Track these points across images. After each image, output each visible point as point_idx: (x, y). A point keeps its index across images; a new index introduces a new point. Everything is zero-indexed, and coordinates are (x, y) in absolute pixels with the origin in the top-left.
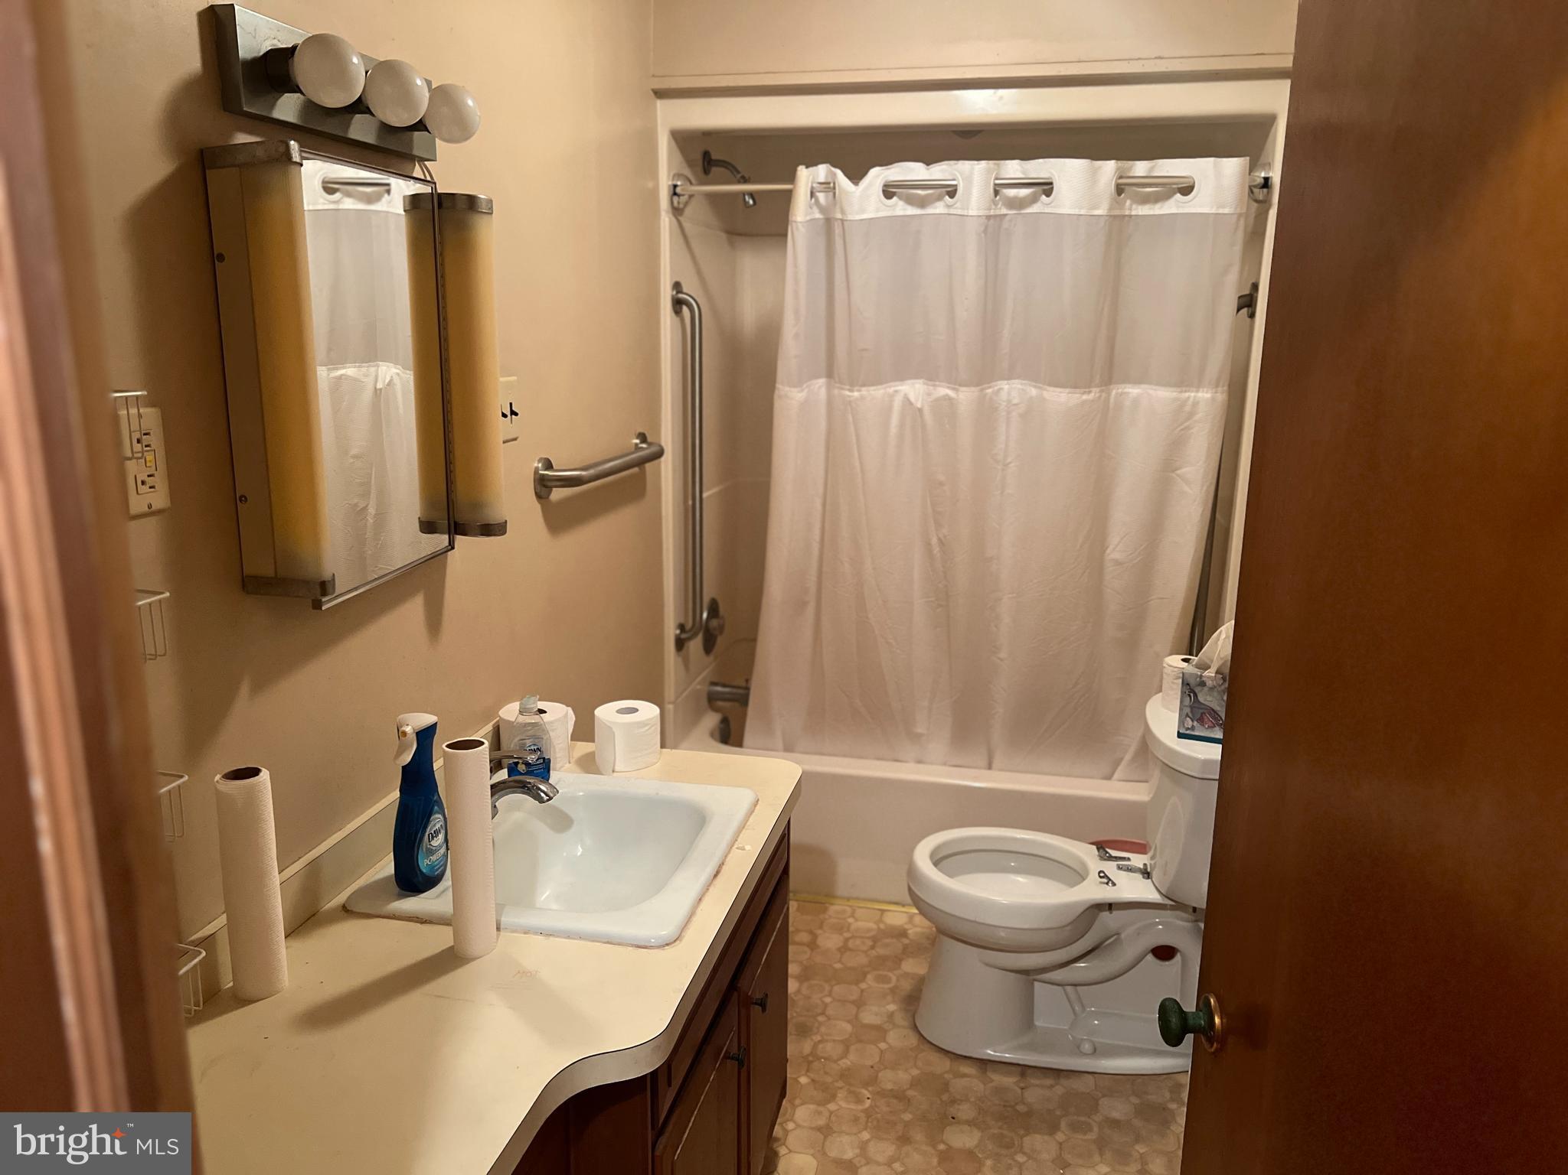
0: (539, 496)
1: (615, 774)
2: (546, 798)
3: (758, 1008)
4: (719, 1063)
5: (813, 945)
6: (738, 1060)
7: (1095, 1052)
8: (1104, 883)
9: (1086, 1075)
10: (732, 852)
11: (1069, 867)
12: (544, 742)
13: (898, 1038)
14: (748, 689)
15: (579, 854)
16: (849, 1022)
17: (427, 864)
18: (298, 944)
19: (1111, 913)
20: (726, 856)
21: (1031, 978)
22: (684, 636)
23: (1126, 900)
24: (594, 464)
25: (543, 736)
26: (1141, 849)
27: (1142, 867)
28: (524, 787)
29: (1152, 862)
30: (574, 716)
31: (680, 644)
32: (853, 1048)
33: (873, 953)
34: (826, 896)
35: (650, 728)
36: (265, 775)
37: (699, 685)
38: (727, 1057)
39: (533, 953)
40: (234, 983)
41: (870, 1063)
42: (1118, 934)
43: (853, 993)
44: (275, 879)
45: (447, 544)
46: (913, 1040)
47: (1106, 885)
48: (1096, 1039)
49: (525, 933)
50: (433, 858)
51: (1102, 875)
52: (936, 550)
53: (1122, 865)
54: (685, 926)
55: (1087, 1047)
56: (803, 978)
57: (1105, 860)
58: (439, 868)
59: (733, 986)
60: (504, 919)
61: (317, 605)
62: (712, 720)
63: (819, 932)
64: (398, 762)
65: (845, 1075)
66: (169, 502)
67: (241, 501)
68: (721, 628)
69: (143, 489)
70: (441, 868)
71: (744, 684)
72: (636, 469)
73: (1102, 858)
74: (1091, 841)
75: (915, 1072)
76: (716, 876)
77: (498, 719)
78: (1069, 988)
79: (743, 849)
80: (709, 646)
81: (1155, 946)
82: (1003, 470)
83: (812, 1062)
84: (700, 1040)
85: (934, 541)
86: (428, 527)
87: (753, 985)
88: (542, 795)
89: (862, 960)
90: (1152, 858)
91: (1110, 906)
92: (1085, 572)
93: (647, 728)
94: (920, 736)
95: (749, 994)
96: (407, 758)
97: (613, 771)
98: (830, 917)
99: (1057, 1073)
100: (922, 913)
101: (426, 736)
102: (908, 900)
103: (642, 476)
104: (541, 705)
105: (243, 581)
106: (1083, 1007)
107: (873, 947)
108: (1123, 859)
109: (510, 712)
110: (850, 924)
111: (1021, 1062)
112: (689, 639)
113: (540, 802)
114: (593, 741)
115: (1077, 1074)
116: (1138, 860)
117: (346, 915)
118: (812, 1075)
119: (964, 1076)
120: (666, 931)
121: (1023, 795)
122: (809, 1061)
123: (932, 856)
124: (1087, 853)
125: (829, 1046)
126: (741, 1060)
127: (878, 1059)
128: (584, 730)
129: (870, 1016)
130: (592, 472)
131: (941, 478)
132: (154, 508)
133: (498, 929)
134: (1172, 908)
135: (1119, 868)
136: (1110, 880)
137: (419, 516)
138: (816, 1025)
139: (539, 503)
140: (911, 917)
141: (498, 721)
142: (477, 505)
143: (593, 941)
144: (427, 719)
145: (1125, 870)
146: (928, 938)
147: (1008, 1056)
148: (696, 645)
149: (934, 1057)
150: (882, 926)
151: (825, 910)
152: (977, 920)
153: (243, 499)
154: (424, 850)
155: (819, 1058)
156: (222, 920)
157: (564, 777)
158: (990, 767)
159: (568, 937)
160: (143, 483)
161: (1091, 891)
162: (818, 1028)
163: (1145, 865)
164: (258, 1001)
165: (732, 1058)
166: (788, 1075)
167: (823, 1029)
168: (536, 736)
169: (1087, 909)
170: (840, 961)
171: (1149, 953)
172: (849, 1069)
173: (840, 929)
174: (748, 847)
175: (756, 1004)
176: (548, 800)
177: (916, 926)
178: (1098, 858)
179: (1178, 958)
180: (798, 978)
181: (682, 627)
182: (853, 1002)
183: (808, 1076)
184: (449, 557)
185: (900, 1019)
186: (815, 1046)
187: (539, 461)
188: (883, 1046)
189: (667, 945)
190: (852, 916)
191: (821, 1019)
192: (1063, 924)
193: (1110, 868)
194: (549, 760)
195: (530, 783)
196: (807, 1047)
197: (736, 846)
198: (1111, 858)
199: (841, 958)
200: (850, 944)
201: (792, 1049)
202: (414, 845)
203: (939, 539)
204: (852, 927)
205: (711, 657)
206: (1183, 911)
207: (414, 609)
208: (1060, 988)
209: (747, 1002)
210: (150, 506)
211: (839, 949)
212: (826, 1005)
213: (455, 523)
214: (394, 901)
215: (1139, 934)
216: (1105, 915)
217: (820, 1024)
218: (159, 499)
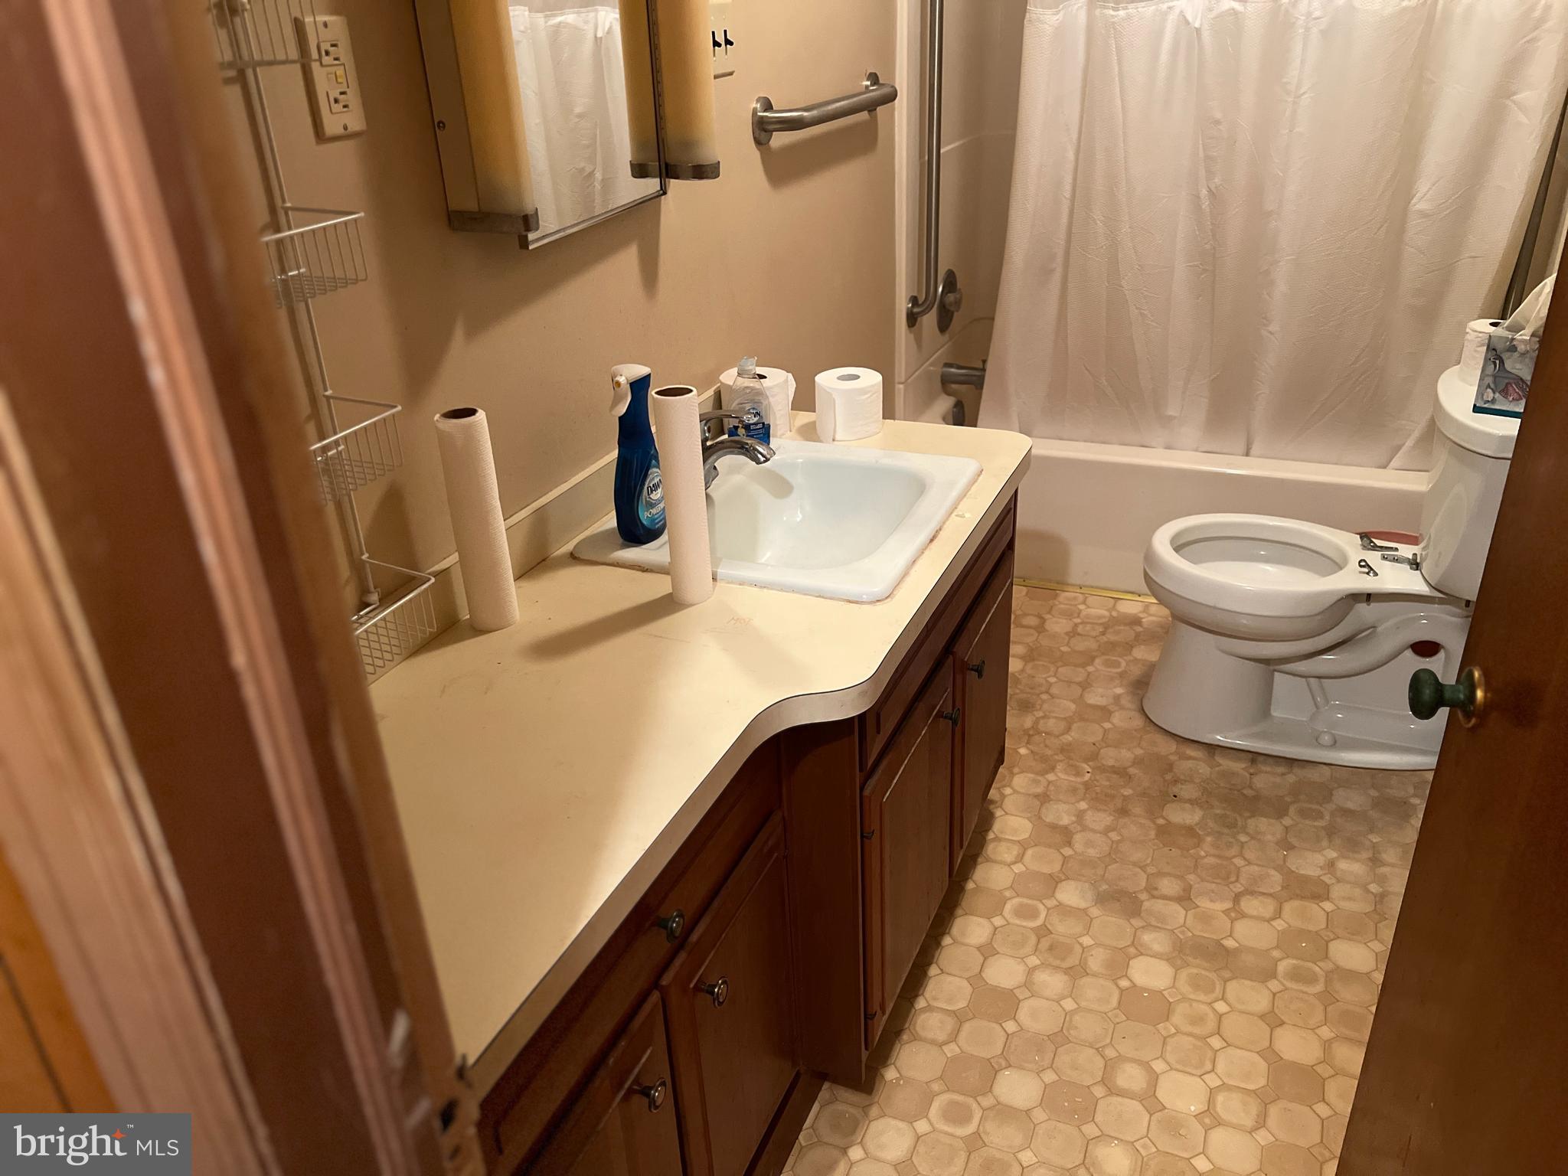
0: (758, 142)
1: (835, 443)
2: (762, 459)
3: (975, 674)
4: (931, 719)
5: (1040, 628)
6: (951, 719)
7: (1335, 744)
8: (1364, 573)
9: (1322, 765)
10: (951, 518)
11: (1329, 558)
12: (763, 407)
13: (1124, 719)
14: (984, 370)
15: (798, 519)
16: (1073, 701)
17: (647, 517)
18: (528, 585)
19: (1369, 605)
20: (944, 523)
21: (1272, 668)
22: (916, 310)
23: (1391, 591)
24: (817, 104)
25: (762, 401)
26: (1413, 540)
27: (1411, 557)
28: (742, 447)
29: (1424, 553)
30: (794, 383)
31: (912, 319)
32: (1075, 726)
33: (1104, 639)
34: (1058, 583)
35: (871, 396)
36: (481, 415)
37: (933, 365)
38: (940, 715)
39: (745, 602)
40: (470, 616)
41: (1091, 740)
42: (1374, 627)
43: (1080, 675)
44: (500, 525)
45: (659, 188)
46: (1138, 722)
47: (1366, 575)
48: (1336, 732)
49: (740, 584)
50: (654, 511)
51: (1363, 564)
52: (1206, 205)
53: (1387, 555)
54: (898, 585)
55: (1326, 739)
56: (1029, 658)
57: (1369, 549)
58: (660, 522)
59: (948, 649)
60: (720, 571)
61: (524, 243)
62: (945, 403)
63: (1047, 616)
64: (613, 413)
65: (1065, 750)
66: (365, 123)
67: (439, 127)
68: (958, 303)
69: (337, 108)
70: (662, 523)
71: (981, 367)
72: (864, 115)
73: (1364, 547)
74: (1358, 532)
75: (1139, 752)
76: (932, 540)
77: (719, 385)
78: (1312, 680)
79: (962, 516)
80: (944, 324)
81: (1417, 640)
82: (1295, 103)
83: (1033, 735)
84: (910, 699)
85: (1204, 192)
86: (640, 171)
87: (970, 650)
88: (760, 456)
89: (1092, 645)
90: (1424, 549)
91: (1368, 597)
92: (1382, 226)
93: (869, 395)
94: (1171, 418)
95: (966, 660)
96: (622, 409)
97: (834, 440)
98: (1060, 603)
99: (1291, 762)
100: (1161, 602)
101: (640, 387)
102: (1146, 590)
103: (873, 123)
104: (760, 370)
105: (449, 215)
106: (1327, 701)
107: (1103, 633)
108: (1390, 549)
109: (729, 377)
110: (1081, 611)
111: (1252, 750)
112: (923, 313)
113: (757, 464)
114: (815, 412)
115: (1315, 764)
116: (1406, 551)
117: (574, 561)
118: (1030, 747)
119: (1190, 758)
120: (879, 588)
121: (1282, 483)
122: (1029, 736)
123: (1173, 541)
124: (1348, 543)
125: (1051, 722)
126: (956, 720)
127: (1101, 737)
128: (805, 399)
129: (1095, 698)
130: (815, 113)
131: (1218, 115)
132: (349, 129)
133: (714, 579)
134: (1441, 601)
135: (1384, 558)
136: (1372, 569)
137: (630, 159)
138: (1039, 702)
139: (759, 150)
140: (1147, 606)
141: (719, 387)
142: (689, 144)
143: (805, 594)
144: (640, 370)
145: (1390, 561)
146: (1162, 627)
147: (1240, 743)
148: (929, 320)
149: (1159, 738)
150: (1114, 614)
151: (1056, 597)
152: (1217, 606)
153: (441, 125)
154: (644, 501)
155: (1039, 733)
156: (454, 558)
157: (785, 445)
158: (1247, 454)
159: (782, 590)
160: (336, 101)
161: (1350, 580)
162: (1041, 706)
163: (1415, 554)
164: (491, 632)
165: (946, 717)
166: (1006, 745)
167: (1046, 706)
168: (756, 400)
169: (1339, 600)
170: (1068, 645)
171: (1407, 648)
172: (1070, 744)
173: (1069, 615)
174: (967, 515)
175: (972, 670)
176: (765, 462)
177: (1151, 615)
178: (1360, 548)
179: (1442, 655)
180: (1022, 658)
181: (914, 300)
182: (1079, 684)
183: (1028, 748)
184: (662, 202)
185: (1126, 701)
186: (1036, 722)
187: (758, 101)
188: (1107, 725)
189: (878, 601)
190: (1084, 603)
191: (1044, 697)
192: (1312, 614)
193: (1374, 558)
194: (769, 426)
195: (747, 444)
196: (1028, 722)
197: (955, 513)
198: (1375, 548)
199: (1068, 642)
200: (1080, 629)
201: (1010, 723)
202: (634, 497)
203: (1210, 191)
204: (1084, 613)
205: (947, 336)
206: (1455, 607)
207: (628, 259)
208: (1304, 680)
209: (963, 668)
210: (345, 128)
211: (1067, 634)
212: (1051, 684)
213: (667, 165)
214: (618, 550)
215: (1398, 628)
216: (1362, 608)
217: (1044, 701)
218: (355, 121)
